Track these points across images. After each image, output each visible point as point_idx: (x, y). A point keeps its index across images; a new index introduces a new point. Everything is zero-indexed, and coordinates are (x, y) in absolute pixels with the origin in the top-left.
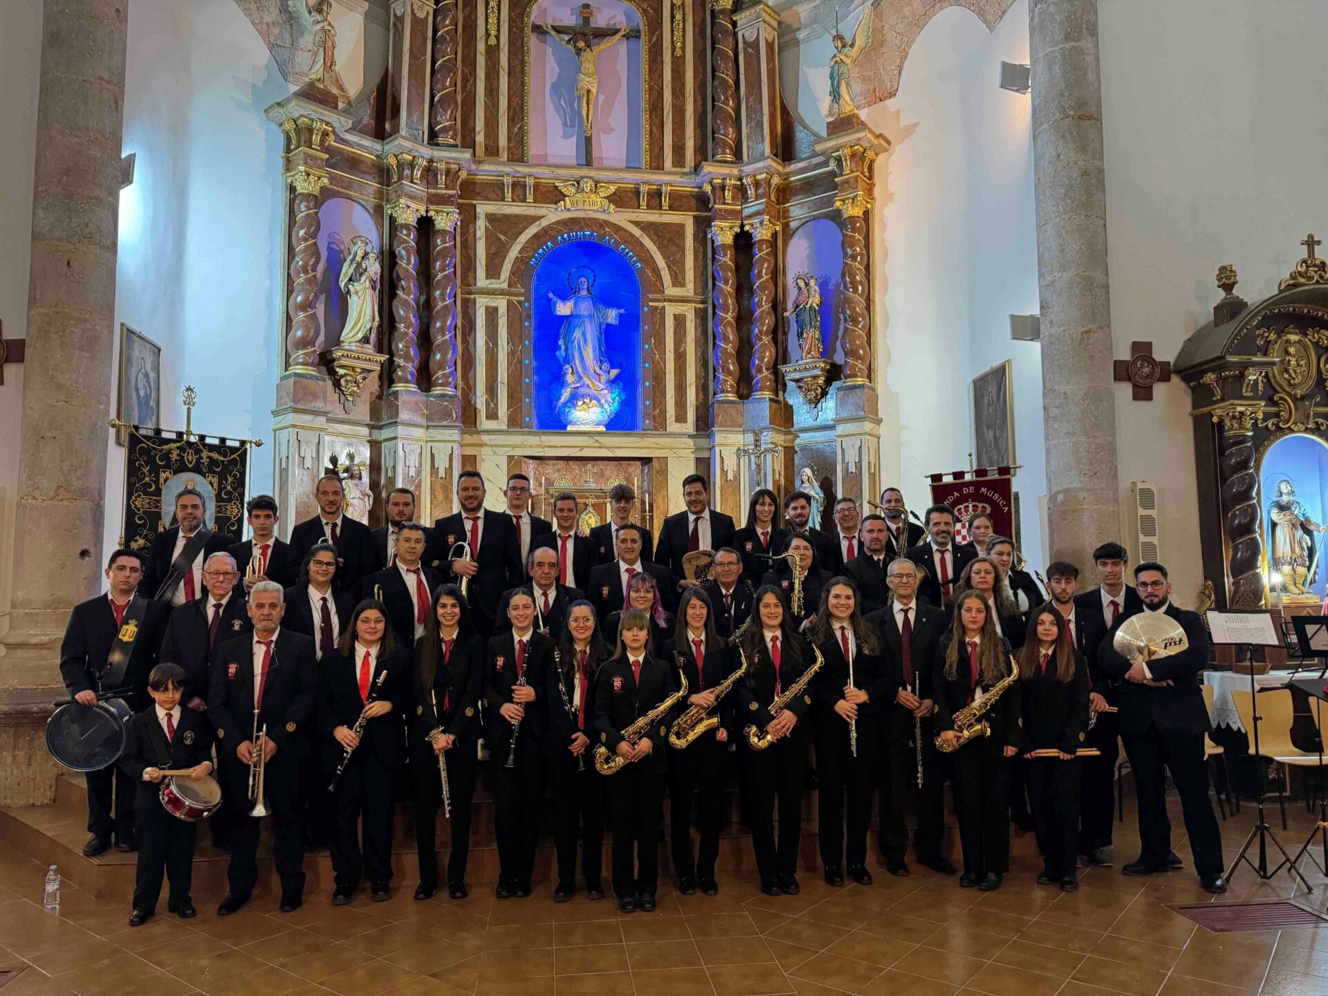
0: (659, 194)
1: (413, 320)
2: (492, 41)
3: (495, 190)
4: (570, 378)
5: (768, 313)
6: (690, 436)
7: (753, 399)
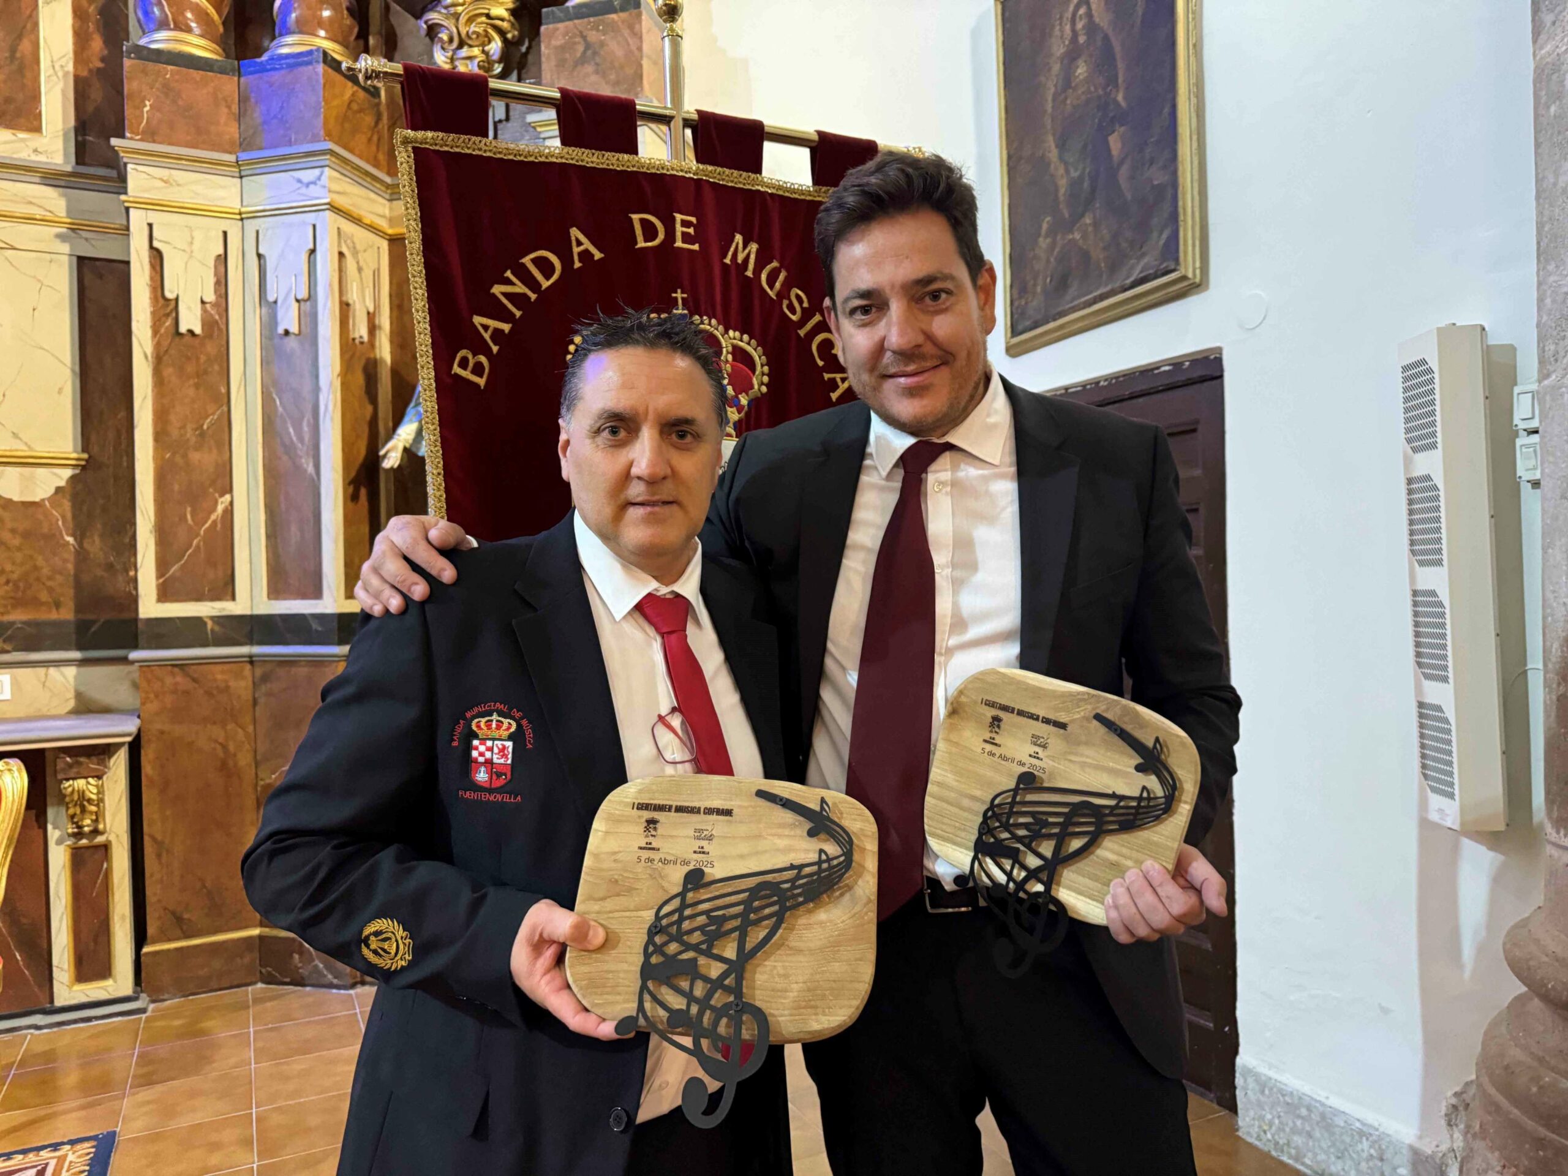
6: (51, 178)
7: (271, 59)
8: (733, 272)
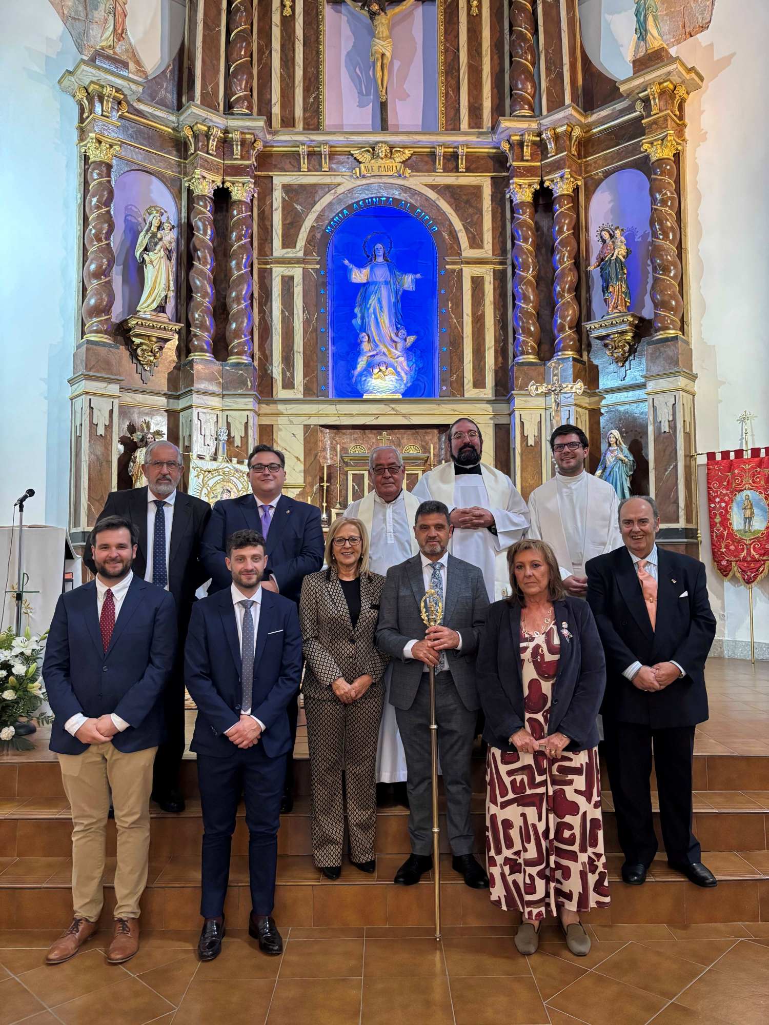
0: (455, 156)
1: (209, 290)
2: (288, 12)
3: (292, 160)
4: (366, 346)
5: (570, 270)
6: (489, 402)
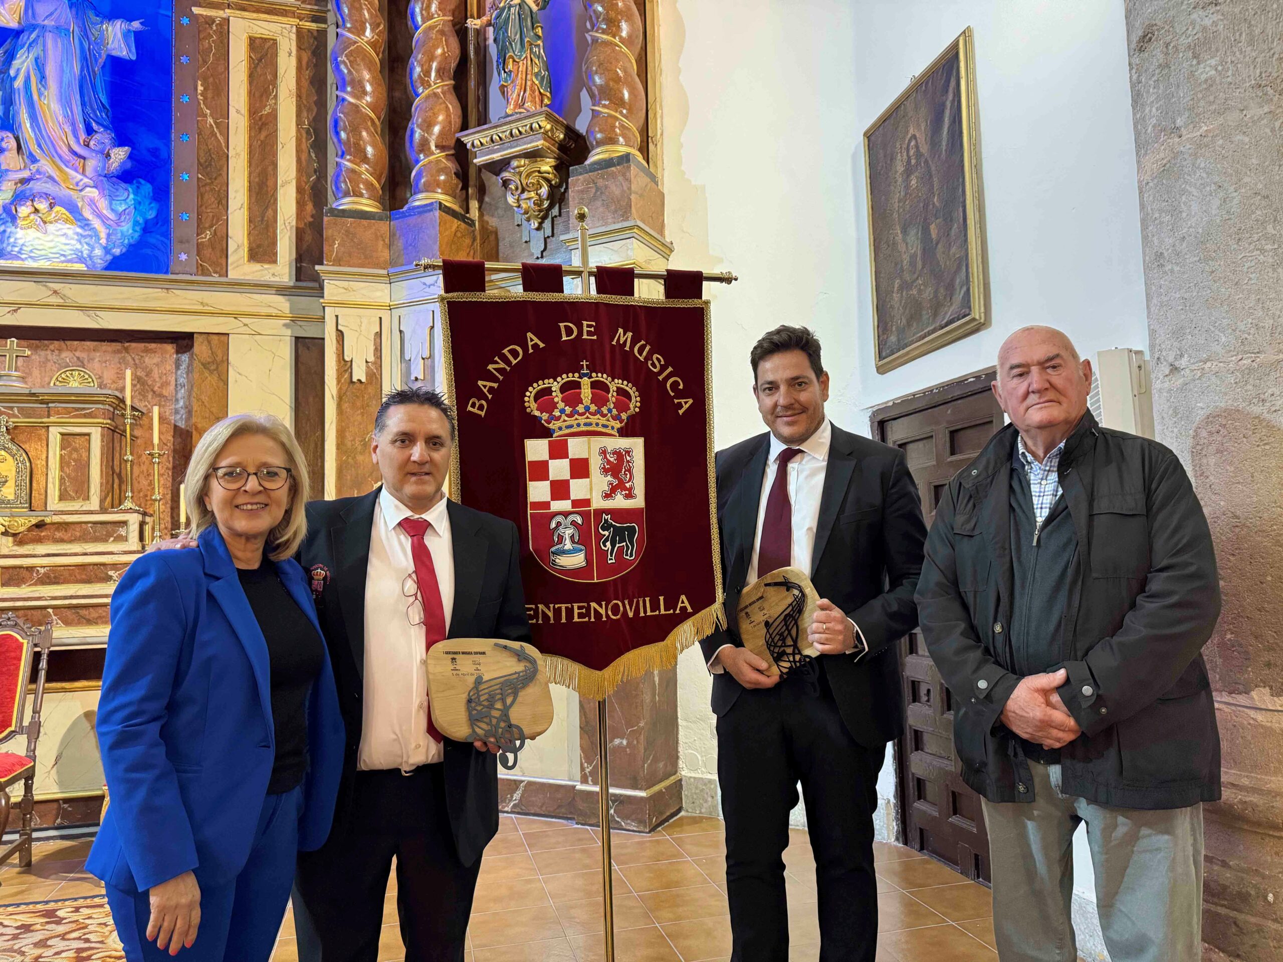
4: (12, 161)
6: (281, 290)
7: (409, 209)
8: (617, 349)
